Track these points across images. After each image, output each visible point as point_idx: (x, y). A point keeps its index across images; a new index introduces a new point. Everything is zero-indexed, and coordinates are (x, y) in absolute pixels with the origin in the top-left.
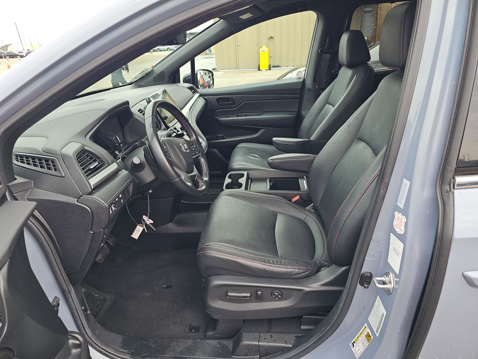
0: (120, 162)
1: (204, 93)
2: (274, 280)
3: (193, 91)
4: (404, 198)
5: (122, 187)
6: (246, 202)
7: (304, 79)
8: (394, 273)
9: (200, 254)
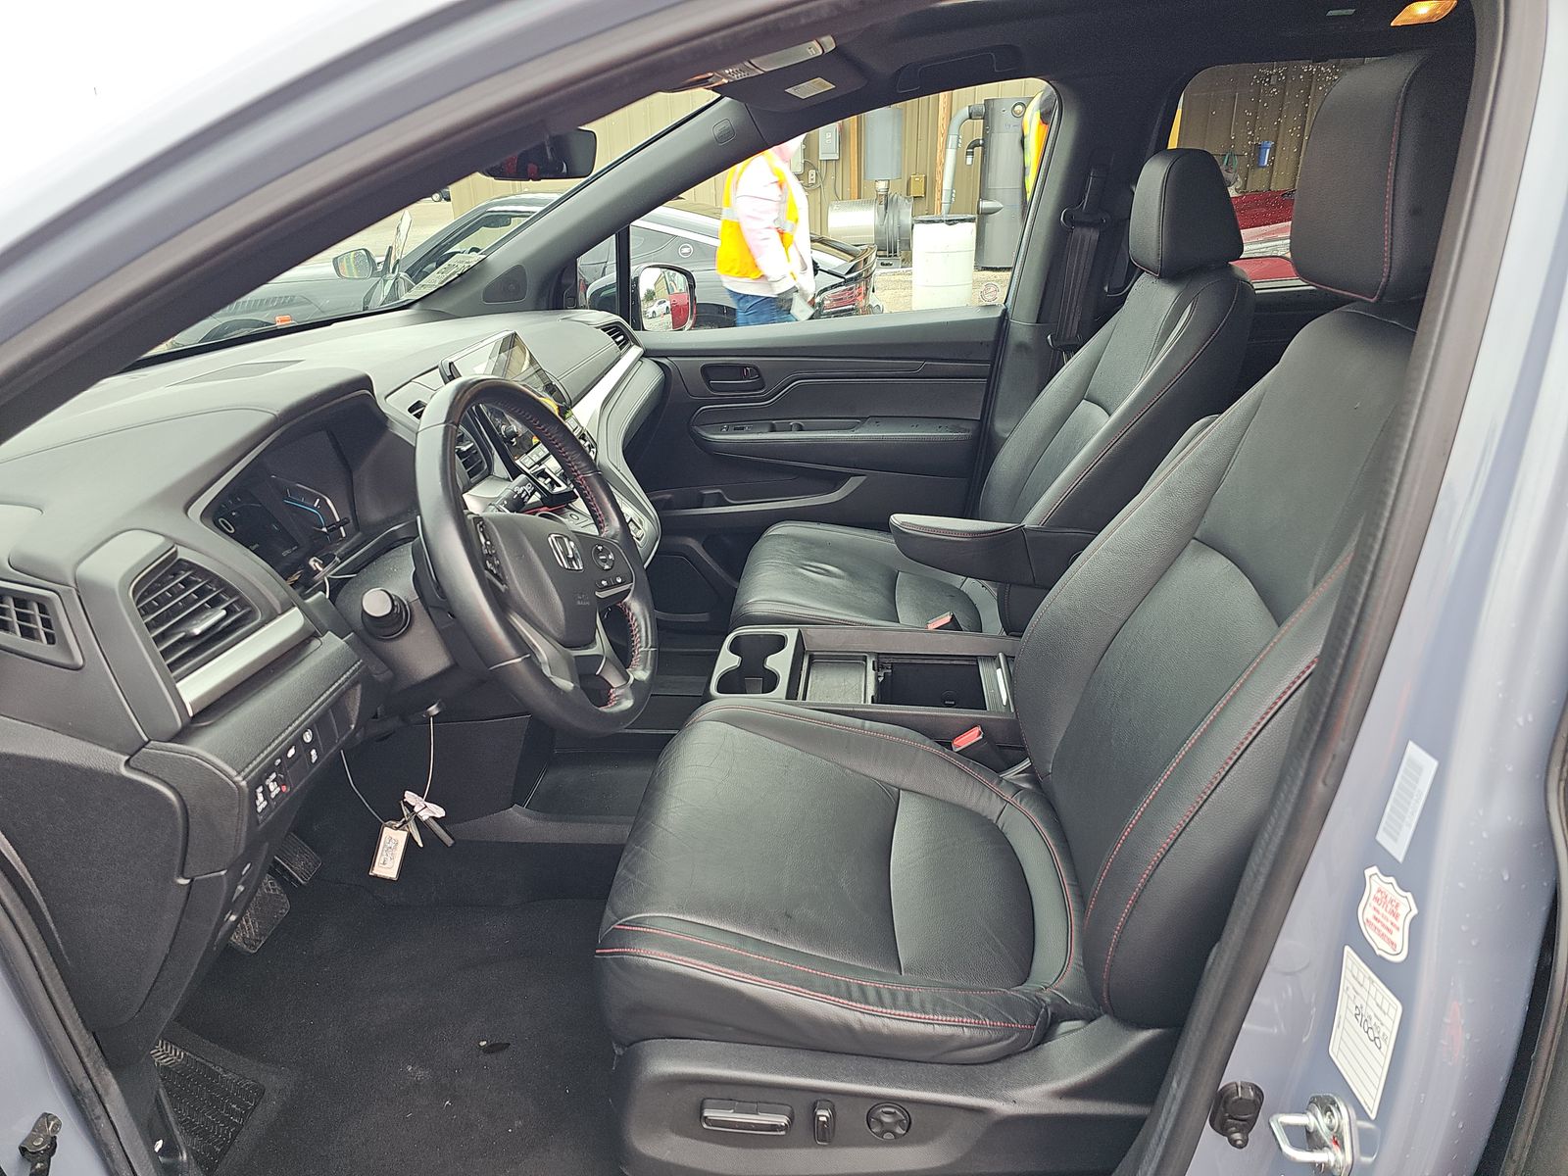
0: (320, 603)
1: (657, 347)
2: (878, 1066)
3: (622, 337)
4: (1407, 819)
5: (316, 704)
6: (789, 749)
7: (1005, 312)
8: (1354, 1107)
9: (607, 954)
